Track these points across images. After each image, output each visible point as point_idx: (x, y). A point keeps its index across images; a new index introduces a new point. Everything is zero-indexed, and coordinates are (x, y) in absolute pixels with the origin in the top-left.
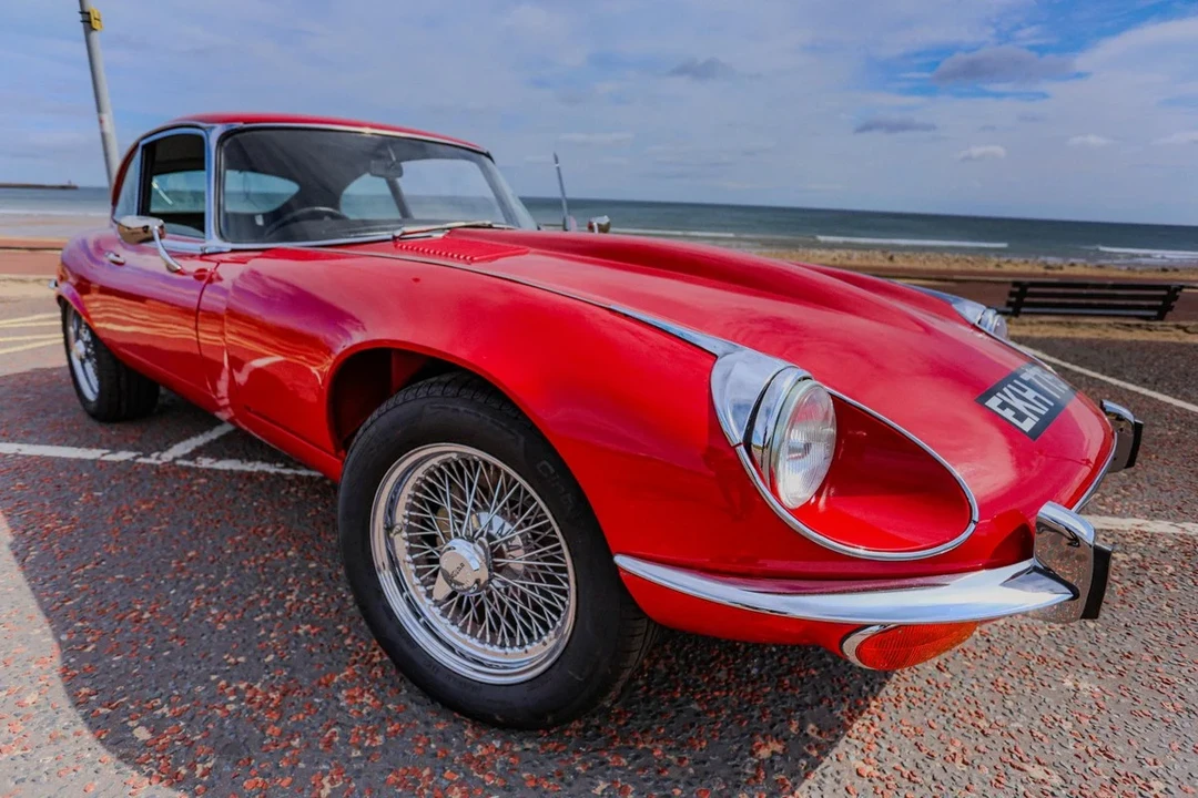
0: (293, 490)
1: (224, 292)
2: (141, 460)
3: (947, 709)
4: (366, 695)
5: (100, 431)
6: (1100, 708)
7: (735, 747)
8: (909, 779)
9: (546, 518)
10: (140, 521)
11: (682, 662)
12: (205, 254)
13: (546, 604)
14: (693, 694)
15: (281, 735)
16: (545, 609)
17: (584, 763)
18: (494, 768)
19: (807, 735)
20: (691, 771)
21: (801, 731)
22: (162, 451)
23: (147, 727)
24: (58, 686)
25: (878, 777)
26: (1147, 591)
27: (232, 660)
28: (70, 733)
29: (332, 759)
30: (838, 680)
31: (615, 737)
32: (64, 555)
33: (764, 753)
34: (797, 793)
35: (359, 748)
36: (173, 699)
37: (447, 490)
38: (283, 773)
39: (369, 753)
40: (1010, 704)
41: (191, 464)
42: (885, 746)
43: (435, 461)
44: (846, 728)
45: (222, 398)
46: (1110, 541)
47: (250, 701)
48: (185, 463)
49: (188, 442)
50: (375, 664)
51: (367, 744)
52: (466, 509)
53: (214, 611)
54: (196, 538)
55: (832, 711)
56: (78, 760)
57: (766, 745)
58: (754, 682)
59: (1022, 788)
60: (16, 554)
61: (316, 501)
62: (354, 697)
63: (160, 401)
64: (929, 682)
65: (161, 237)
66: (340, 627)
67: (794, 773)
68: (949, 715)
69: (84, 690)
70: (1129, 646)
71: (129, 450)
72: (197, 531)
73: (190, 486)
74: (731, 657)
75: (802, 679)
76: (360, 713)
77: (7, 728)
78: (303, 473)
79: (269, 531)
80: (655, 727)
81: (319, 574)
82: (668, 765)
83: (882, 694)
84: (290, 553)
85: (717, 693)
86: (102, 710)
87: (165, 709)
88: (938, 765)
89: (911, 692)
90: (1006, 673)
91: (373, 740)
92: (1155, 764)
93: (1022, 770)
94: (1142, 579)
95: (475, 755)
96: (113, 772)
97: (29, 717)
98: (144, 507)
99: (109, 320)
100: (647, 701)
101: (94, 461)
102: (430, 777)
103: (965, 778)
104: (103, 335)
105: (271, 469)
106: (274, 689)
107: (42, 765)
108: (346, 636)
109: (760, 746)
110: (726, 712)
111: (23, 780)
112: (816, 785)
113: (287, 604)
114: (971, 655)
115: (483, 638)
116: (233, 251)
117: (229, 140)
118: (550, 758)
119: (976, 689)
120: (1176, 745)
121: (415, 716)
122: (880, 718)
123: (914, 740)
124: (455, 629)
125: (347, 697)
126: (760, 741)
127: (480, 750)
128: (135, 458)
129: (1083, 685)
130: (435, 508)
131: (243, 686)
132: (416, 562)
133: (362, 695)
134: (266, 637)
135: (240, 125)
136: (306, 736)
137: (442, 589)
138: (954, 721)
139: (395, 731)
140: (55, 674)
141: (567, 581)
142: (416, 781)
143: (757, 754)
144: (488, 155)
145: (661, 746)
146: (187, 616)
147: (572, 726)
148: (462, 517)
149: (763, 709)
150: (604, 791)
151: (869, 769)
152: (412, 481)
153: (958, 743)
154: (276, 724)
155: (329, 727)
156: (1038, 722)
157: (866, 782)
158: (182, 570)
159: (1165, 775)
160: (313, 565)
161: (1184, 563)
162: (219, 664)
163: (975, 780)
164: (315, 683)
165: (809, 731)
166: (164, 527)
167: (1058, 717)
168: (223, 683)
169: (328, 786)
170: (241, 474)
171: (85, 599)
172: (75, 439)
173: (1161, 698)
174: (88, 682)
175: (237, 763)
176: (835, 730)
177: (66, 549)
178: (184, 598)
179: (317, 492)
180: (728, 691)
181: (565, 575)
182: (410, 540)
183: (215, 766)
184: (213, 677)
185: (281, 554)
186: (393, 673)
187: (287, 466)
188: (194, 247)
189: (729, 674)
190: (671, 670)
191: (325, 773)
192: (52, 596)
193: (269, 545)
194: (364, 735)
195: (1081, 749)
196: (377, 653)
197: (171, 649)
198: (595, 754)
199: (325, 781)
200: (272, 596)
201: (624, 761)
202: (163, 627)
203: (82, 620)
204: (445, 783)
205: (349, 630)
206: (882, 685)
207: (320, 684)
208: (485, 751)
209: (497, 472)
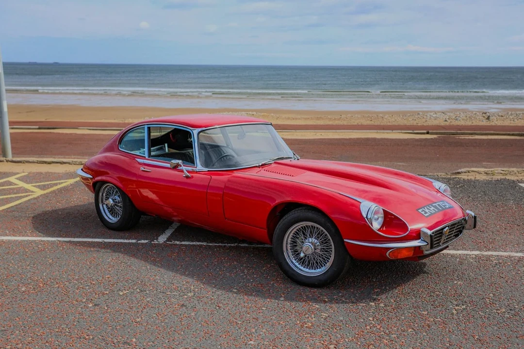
0: (218, 249)
2: (152, 242)
9: (328, 236)
11: (356, 279)
13: (325, 257)
14: (359, 284)
18: (316, 292)
20: (360, 292)
22: (157, 240)
25: (401, 293)
27: (242, 281)
29: (281, 292)
30: (396, 282)
31: (342, 289)
35: (285, 291)
37: (301, 233)
41: (172, 243)
42: (404, 290)
43: (299, 227)
44: (396, 288)
46: (496, 258)
55: (393, 286)
58: (374, 282)
61: (229, 252)
62: (278, 285)
64: (419, 282)
67: (383, 293)
75: (386, 282)
76: (281, 287)
78: (216, 244)
79: (223, 258)
80: (351, 288)
81: (248, 267)
82: (355, 292)
83: (406, 283)
84: (235, 263)
85: (365, 284)
87: (236, 287)
89: (414, 283)
102: (304, 294)
105: (204, 244)
110: (367, 286)
112: (387, 294)
113: (246, 272)
115: (310, 268)
118: (328, 291)
122: (404, 286)
123: (411, 289)
127: (312, 291)
129: (459, 283)
130: (298, 238)
132: (292, 252)
134: (247, 277)
137: (302, 255)
139: (292, 289)
144: (271, 125)
145: (353, 290)
149: (376, 286)
164: (267, 283)
165: (387, 288)
169: (283, 295)
170: (194, 245)
175: (260, 293)
179: (227, 249)
181: (331, 250)
182: (291, 246)
183: (256, 294)
187: (208, 243)
188: (192, 169)
189: (368, 281)
209: (315, 227)
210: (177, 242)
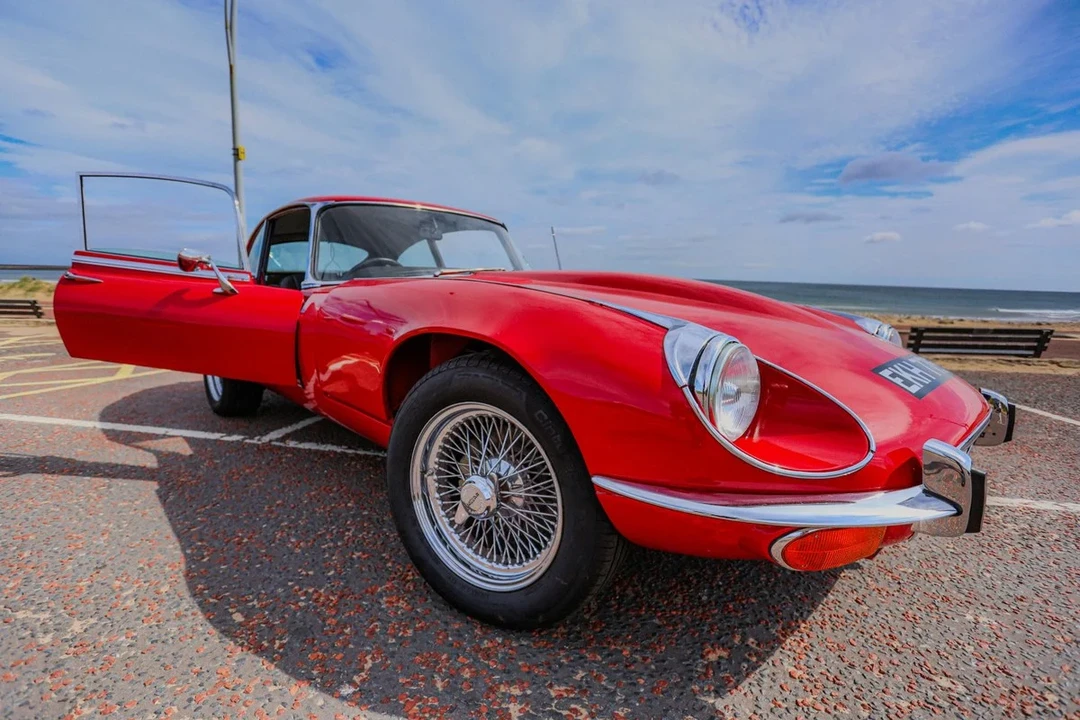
0: (353, 463)
2: (247, 441)
3: (865, 631)
4: (401, 601)
5: (220, 422)
6: (998, 637)
7: (689, 652)
8: (834, 682)
9: (542, 459)
10: (245, 479)
11: (646, 589)
13: (539, 528)
14: (655, 612)
15: (337, 624)
16: (539, 533)
17: (567, 657)
18: (497, 655)
19: (747, 645)
20: (653, 667)
21: (743, 642)
22: (262, 435)
23: (242, 614)
24: (183, 581)
25: (808, 679)
26: (1035, 551)
27: (304, 573)
28: (189, 613)
29: (374, 643)
30: (773, 607)
31: (592, 639)
32: (192, 499)
33: (712, 657)
34: (740, 687)
35: (394, 637)
36: (261, 596)
37: (468, 443)
38: (337, 651)
39: (401, 641)
40: (919, 630)
41: (282, 444)
42: (813, 656)
43: (459, 419)
44: (781, 642)
45: (309, 393)
46: (1002, 514)
47: (316, 600)
48: (278, 444)
49: (280, 430)
50: (409, 581)
51: (400, 634)
52: (481, 456)
53: (293, 540)
54: (283, 492)
55: (768, 629)
56: (194, 631)
57: (714, 651)
58: (704, 606)
59: (931, 694)
60: (160, 497)
61: (369, 471)
62: (392, 603)
63: (262, 404)
64: (848, 611)
66: (384, 555)
67: (738, 673)
68: (867, 636)
69: (200, 586)
70: (1021, 591)
71: (239, 434)
72: (284, 488)
73: (280, 458)
74: (686, 587)
75: (743, 605)
76: (396, 613)
77: (148, 607)
78: (361, 452)
79: (335, 489)
80: (624, 634)
81: (370, 518)
82: (635, 662)
83: (810, 618)
84: (349, 505)
85: (674, 613)
86: (211, 600)
87: (255, 602)
88: (859, 673)
89: (834, 619)
90: (915, 607)
91: (405, 632)
92: (1049, 681)
93: (931, 680)
94: (1030, 543)
95: (483, 647)
96: (217, 641)
97: (162, 600)
98: (247, 471)
100: (618, 616)
101: (216, 440)
102: (448, 660)
103: (882, 683)
105: (339, 450)
106: (334, 595)
107: (169, 633)
108: (388, 561)
109: (709, 652)
110: (680, 627)
111: (156, 641)
112: (755, 683)
113: (346, 538)
114: (884, 593)
115: (491, 558)
117: (324, 213)
118: (541, 652)
119: (890, 618)
120: (1067, 668)
121: (438, 618)
122: (808, 635)
123: (837, 653)
124: (470, 551)
125: (387, 602)
126: (709, 648)
127: (486, 644)
128: (244, 439)
129: (982, 619)
130: (459, 457)
131: (311, 591)
132: (442, 498)
133: (398, 601)
134: (330, 559)
135: (333, 202)
136: (355, 627)
137: (461, 516)
138: (871, 641)
139: (422, 627)
140: (181, 574)
141: (556, 509)
142: (437, 663)
143: (707, 657)
144: (503, 226)
145: (629, 648)
146: (274, 542)
147: (559, 630)
148: (477, 463)
149: (711, 626)
150: (582, 677)
151: (800, 673)
152: (442, 435)
153: (875, 658)
154: (334, 617)
155: (373, 622)
156: (943, 645)
157: (797, 681)
158: (272, 512)
159: (1059, 690)
160: (366, 513)
161: (1067, 532)
162: (294, 575)
163: (890, 685)
164: (364, 591)
165: (749, 643)
166: (262, 484)
167: (961, 642)
168: (296, 587)
169: (370, 662)
170: (317, 452)
171: (204, 527)
172: (203, 426)
173: (1051, 631)
174: (203, 581)
175: (304, 641)
176: (773, 643)
177: (194, 495)
178: (271, 531)
179: (371, 465)
180: (683, 612)
181: (554, 505)
182: (439, 481)
183: (289, 642)
184: (290, 584)
185: (343, 505)
186: (422, 588)
187: (350, 448)
189: (684, 600)
190: (637, 595)
191: (368, 653)
192: (183, 524)
193: (335, 499)
194: (398, 628)
195: (982, 667)
196: (410, 573)
197: (261, 563)
198: (577, 651)
199: (368, 658)
200: (335, 531)
201: (599, 658)
202: (256, 549)
203: (201, 540)
204: (458, 665)
205: (391, 557)
206: (810, 612)
207: (367, 592)
208: (490, 645)
209: (505, 424)
210: (292, 444)
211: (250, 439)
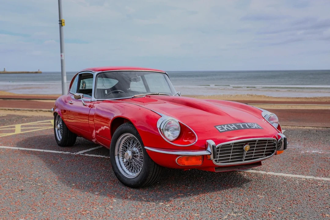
0: (106, 160)
1: (94, 110)
2: (72, 154)
4: (112, 184)
5: (61, 148)
7: (174, 194)
10: (72, 163)
12: (91, 101)
15: (96, 186)
32: (58, 166)
35: (108, 188)
36: (79, 182)
38: (95, 189)
41: (83, 155)
43: (126, 138)
45: (94, 136)
48: (82, 155)
49: (82, 151)
53: (86, 174)
62: (110, 184)
65: (83, 97)
66: (110, 177)
71: (69, 152)
72: (84, 165)
73: (83, 158)
77: (53, 182)
78: (109, 157)
79: (100, 165)
87: (77, 183)
98: (73, 161)
99: (68, 119)
100: (163, 189)
101: (61, 153)
102: (119, 191)
104: (66, 123)
105: (102, 157)
106: (96, 183)
109: (179, 194)
115: (133, 172)
116: (97, 101)
117: (99, 75)
124: (128, 171)
125: (108, 184)
130: (126, 148)
132: (122, 159)
135: (101, 71)
137: (125, 160)
139: (115, 187)
150: (147, 195)
152: (123, 142)
155: (104, 186)
160: (108, 170)
164: (103, 182)
166: (77, 164)
172: (56, 150)
175: (88, 188)
178: (81, 172)
182: (122, 154)
184: (86, 181)
185: (101, 169)
186: (118, 182)
187: (106, 156)
188: (89, 100)
193: (99, 167)
196: (116, 180)
198: (148, 192)
199: (102, 190)
200: (98, 173)
201: (153, 193)
204: (121, 192)
205: (112, 178)
208: (129, 190)
209: (135, 138)
210: (87, 155)
211: (72, 153)
